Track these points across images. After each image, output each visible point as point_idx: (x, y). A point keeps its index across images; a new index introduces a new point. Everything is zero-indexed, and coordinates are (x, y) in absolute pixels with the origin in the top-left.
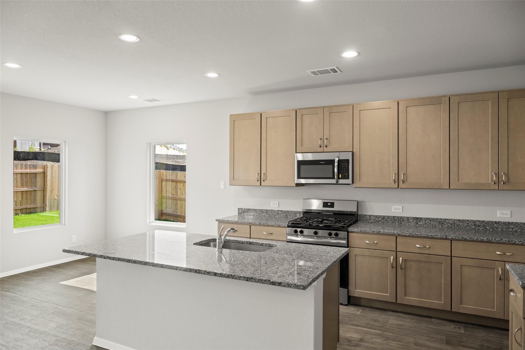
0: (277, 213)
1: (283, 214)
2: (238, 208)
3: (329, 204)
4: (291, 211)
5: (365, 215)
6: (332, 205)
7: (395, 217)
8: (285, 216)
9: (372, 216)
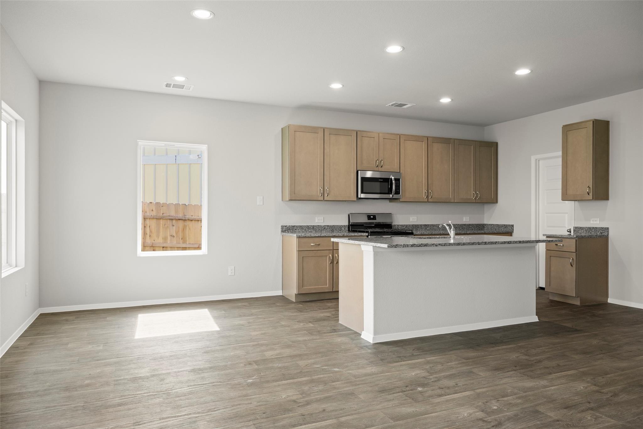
0: (323, 228)
1: (329, 228)
2: (282, 226)
3: (371, 217)
4: (337, 225)
5: (395, 225)
6: (374, 218)
7: (414, 225)
8: (331, 231)
9: (399, 225)
